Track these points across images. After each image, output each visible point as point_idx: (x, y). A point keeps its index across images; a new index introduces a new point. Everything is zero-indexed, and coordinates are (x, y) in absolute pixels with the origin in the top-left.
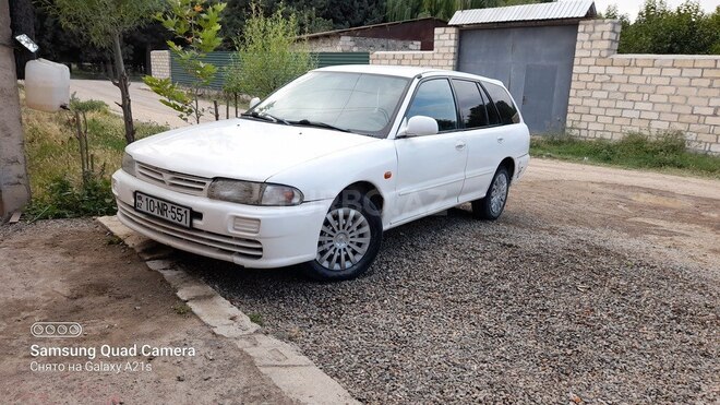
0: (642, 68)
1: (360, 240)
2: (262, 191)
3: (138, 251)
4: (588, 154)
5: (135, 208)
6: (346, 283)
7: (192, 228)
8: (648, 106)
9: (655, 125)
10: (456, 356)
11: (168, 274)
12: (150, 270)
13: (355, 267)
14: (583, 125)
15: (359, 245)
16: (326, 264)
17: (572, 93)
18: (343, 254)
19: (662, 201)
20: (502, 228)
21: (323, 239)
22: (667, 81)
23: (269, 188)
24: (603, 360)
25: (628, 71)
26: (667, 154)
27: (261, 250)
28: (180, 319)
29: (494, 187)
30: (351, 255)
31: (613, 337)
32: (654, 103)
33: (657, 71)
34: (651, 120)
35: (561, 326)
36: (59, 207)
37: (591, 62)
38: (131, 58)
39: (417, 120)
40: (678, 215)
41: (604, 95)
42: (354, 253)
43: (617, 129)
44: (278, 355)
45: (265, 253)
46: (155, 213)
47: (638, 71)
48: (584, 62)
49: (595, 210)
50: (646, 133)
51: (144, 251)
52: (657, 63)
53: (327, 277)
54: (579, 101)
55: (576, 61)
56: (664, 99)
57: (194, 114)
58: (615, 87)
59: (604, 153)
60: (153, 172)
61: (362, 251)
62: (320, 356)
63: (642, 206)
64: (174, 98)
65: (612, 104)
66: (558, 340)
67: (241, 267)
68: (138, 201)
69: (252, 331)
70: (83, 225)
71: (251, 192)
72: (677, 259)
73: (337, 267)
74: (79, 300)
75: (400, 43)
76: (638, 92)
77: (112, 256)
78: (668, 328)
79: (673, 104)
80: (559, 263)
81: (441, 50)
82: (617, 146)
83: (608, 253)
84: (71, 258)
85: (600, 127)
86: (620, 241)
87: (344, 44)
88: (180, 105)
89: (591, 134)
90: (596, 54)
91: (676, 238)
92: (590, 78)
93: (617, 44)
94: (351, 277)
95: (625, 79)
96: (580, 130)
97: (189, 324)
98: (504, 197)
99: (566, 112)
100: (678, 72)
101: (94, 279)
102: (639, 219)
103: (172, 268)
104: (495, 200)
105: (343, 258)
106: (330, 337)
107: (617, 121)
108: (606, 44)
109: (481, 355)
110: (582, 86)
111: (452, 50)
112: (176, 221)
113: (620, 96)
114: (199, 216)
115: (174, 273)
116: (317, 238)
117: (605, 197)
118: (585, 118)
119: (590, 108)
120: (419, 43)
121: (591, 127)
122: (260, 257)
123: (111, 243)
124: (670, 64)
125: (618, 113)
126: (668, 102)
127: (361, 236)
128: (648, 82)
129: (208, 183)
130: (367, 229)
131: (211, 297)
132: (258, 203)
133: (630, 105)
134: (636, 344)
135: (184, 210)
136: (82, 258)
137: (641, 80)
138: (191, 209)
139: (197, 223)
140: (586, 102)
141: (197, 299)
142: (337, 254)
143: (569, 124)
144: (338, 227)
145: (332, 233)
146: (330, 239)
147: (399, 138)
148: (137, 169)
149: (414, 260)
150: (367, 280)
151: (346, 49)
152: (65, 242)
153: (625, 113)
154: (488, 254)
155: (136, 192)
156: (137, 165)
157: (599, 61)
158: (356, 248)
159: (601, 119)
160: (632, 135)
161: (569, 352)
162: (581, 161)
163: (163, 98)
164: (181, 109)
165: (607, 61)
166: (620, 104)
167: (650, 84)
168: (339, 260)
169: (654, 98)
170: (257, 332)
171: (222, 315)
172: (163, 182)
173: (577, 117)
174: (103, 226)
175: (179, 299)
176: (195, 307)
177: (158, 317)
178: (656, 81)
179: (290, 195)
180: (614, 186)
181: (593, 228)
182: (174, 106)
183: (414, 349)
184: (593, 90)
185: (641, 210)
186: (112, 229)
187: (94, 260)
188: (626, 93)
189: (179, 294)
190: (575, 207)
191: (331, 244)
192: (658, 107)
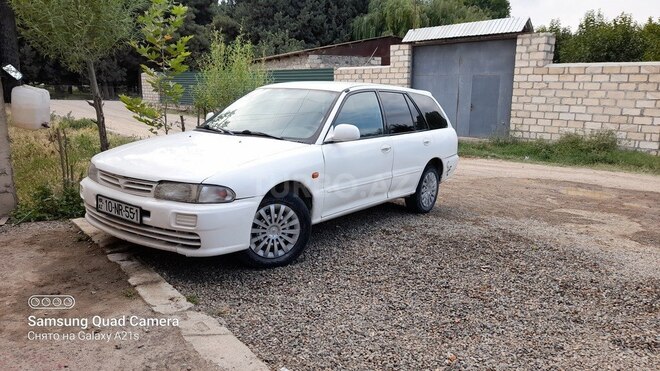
0: (575, 75)
1: (291, 232)
2: (199, 190)
3: (101, 245)
4: (528, 154)
5: (97, 209)
6: (279, 270)
7: (142, 224)
8: (582, 109)
9: (589, 126)
10: (359, 325)
11: (124, 265)
12: (109, 261)
13: (287, 255)
14: (525, 128)
15: (290, 236)
16: (261, 253)
17: (514, 99)
18: (276, 244)
19: (589, 194)
20: (430, 220)
21: (256, 231)
22: (597, 86)
23: (205, 188)
24: (485, 327)
25: (562, 78)
26: (600, 151)
27: (199, 241)
28: (126, 301)
29: (424, 184)
30: (283, 245)
31: (501, 308)
32: (587, 107)
33: (588, 78)
34: (585, 122)
35: (457, 299)
36: (40, 211)
37: (530, 71)
38: (125, 80)
39: (343, 128)
40: (601, 206)
41: (543, 100)
42: (286, 243)
43: (556, 130)
44: (202, 326)
45: (202, 244)
46: (113, 213)
47: (571, 78)
48: (523, 71)
49: (525, 203)
50: (581, 133)
51: (107, 246)
52: (588, 71)
53: (262, 263)
54: (520, 107)
55: (516, 71)
56: (596, 102)
57: (163, 127)
58: (551, 93)
59: (543, 152)
60: (112, 178)
61: (293, 241)
62: (242, 328)
63: (570, 198)
64: (145, 114)
65: (550, 108)
66: (451, 311)
67: (183, 257)
68: (100, 203)
69: (186, 308)
70: (60, 226)
71: (190, 192)
72: (582, 242)
73: (271, 255)
74: (45, 288)
75: (363, 59)
76: (572, 97)
77: (80, 251)
78: (551, 300)
79: (604, 106)
80: (472, 248)
81: (397, 65)
82: (555, 145)
83: (519, 239)
84: (44, 254)
85: (541, 129)
86: (538, 229)
87: (312, 62)
88: (151, 120)
89: (533, 136)
90: (533, 64)
91: (591, 226)
92: (529, 86)
93: (553, 55)
94: (283, 264)
95: (560, 86)
96: (522, 132)
97: (135, 304)
98: (434, 193)
99: (509, 117)
100: (607, 78)
101: (61, 269)
102: (564, 210)
103: (129, 259)
104: (426, 196)
105: (276, 247)
106: (253, 313)
107: (555, 123)
108: (542, 55)
109: (381, 324)
110: (523, 92)
111: (407, 64)
112: (129, 219)
113: (557, 101)
114: (146, 213)
115: (130, 263)
116: (249, 230)
117: (537, 192)
118: (526, 121)
119: (530, 112)
120: (380, 58)
121: (533, 129)
122: (198, 247)
123: (80, 240)
124: (600, 71)
125: (555, 116)
126: (600, 105)
127: (292, 228)
128: (581, 87)
129: (155, 185)
130: (296, 222)
131: (157, 282)
132: (196, 202)
133: (566, 109)
134: (519, 314)
135: (135, 209)
136: (54, 253)
137: (575, 86)
138: (140, 208)
139: (146, 220)
140: (527, 107)
141: (145, 284)
142: (270, 244)
143: (512, 127)
144: (271, 220)
145: (265, 226)
146: (264, 231)
147: (326, 143)
148: (99, 176)
149: (343, 248)
150: (298, 266)
151: (314, 66)
152: (41, 241)
153: (562, 116)
154: (410, 242)
155: (98, 195)
156: (99, 172)
157: (537, 71)
158: (288, 239)
159: (540, 122)
160: (569, 136)
161: (457, 320)
162: (522, 161)
163: (136, 115)
164: (152, 124)
165: (544, 71)
166: (557, 108)
167: (583, 90)
168: (272, 249)
169: (586, 102)
170: (190, 309)
171: (163, 297)
172: (119, 186)
173: (519, 121)
174: (76, 226)
175: (129, 284)
176: (141, 291)
177: (109, 299)
178: (588, 86)
179: (224, 194)
180: (548, 181)
181: (517, 219)
182: (146, 122)
183: (325, 321)
184: (532, 96)
185: (568, 202)
186: (83, 229)
187: (62, 255)
188: (562, 98)
189: (130, 281)
190: (507, 201)
191: (264, 236)
192: (591, 110)
